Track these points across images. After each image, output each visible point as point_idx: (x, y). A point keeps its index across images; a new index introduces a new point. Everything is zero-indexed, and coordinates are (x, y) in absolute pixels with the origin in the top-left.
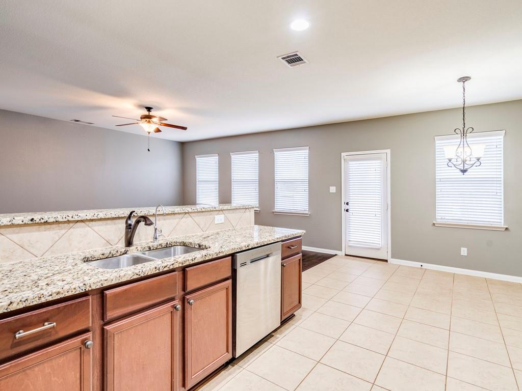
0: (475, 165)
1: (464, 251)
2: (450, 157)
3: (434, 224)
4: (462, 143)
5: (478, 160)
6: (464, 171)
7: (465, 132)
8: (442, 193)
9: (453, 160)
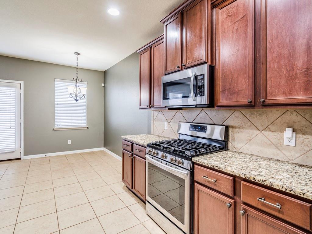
0: (82, 98)
1: (70, 142)
2: (71, 92)
3: (54, 129)
4: (76, 86)
5: (84, 95)
6: (77, 100)
7: (78, 80)
8: (58, 111)
9: (72, 94)
